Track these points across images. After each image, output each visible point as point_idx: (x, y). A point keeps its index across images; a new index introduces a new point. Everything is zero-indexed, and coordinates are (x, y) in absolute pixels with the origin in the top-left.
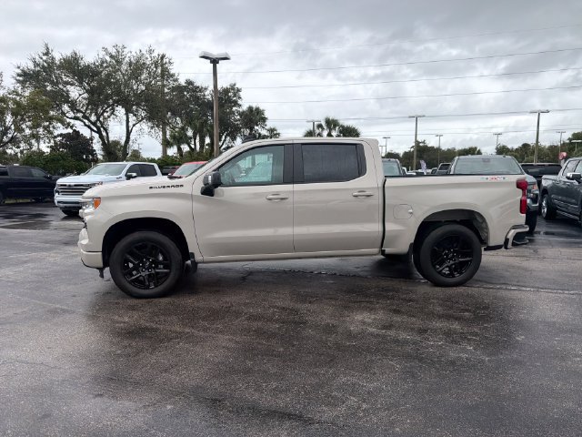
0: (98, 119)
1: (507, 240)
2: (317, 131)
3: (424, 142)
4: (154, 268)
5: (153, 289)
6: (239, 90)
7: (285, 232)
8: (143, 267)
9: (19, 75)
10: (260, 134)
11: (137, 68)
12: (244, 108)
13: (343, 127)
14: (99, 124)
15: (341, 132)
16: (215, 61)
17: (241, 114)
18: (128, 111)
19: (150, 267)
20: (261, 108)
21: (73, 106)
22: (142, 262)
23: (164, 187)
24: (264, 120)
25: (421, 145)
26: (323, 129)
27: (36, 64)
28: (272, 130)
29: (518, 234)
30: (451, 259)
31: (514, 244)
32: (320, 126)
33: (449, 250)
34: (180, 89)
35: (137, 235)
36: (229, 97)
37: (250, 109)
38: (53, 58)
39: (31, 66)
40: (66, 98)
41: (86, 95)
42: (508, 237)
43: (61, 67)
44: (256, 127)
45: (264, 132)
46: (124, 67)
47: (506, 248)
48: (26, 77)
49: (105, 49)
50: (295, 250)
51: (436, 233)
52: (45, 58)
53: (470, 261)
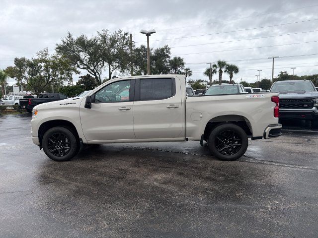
0: (95, 68)
1: (265, 134)
2: (213, 69)
3: (286, 72)
4: (63, 146)
5: (62, 157)
6: (169, 49)
7: (129, 127)
8: (58, 145)
9: (57, 49)
10: (180, 72)
11: (114, 41)
12: (172, 58)
13: (228, 65)
14: (95, 71)
15: (227, 68)
16: (148, 35)
17: (170, 61)
18: (110, 64)
19: (61, 145)
20: (181, 58)
21: (82, 62)
22: (57, 142)
23: (67, 104)
24: (183, 64)
25: (284, 74)
26: (217, 67)
27: (64, 43)
28: (187, 70)
29: (272, 130)
30: (228, 144)
31: (270, 136)
32: (215, 66)
33: (227, 139)
34: (137, 50)
35: (53, 129)
36: (164, 53)
37: (175, 58)
38: (72, 39)
39: (62, 43)
40: (78, 59)
41: (89, 57)
42: (266, 131)
43: (77, 43)
44: (179, 69)
45: (183, 71)
46: (108, 41)
47: (265, 138)
48: (60, 49)
49: (98, 32)
50: (136, 138)
51: (218, 129)
52: (68, 39)
53: (241, 146)
